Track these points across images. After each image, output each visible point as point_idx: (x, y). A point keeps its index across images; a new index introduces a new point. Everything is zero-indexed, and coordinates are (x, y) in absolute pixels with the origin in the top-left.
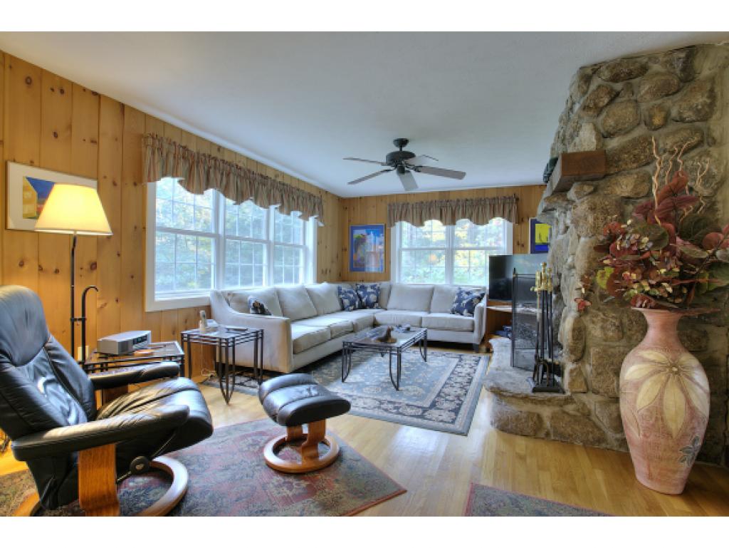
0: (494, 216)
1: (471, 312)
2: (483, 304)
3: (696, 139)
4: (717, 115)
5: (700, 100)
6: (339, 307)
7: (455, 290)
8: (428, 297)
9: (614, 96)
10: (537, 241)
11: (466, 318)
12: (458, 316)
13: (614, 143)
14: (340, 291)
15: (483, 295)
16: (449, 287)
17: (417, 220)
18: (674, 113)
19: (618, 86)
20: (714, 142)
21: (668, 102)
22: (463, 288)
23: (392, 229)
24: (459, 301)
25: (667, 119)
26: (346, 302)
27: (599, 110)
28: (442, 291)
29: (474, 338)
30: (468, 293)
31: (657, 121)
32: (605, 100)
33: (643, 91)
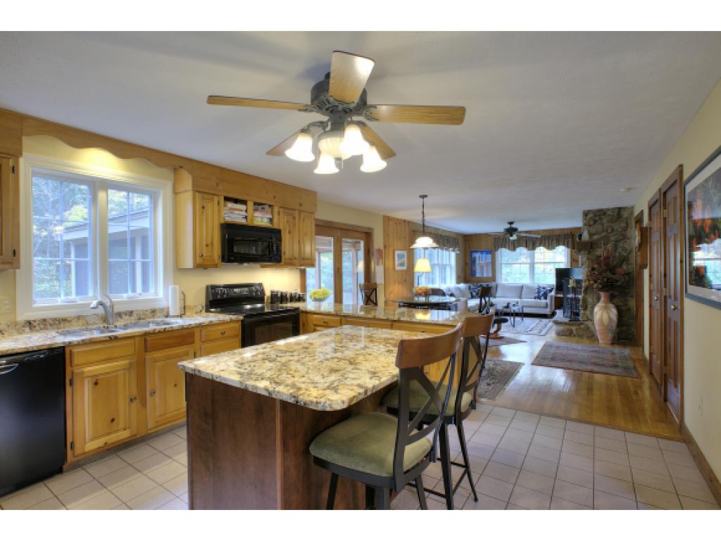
0: (559, 245)
1: (546, 298)
2: (553, 293)
3: (622, 237)
4: (629, 230)
5: (623, 225)
6: (470, 296)
7: (536, 286)
8: (520, 290)
9: (595, 222)
11: (543, 301)
12: (538, 300)
13: (595, 237)
14: (470, 288)
15: (552, 289)
16: (532, 285)
17: (512, 247)
18: (615, 228)
19: (597, 218)
20: (628, 238)
21: (613, 225)
22: (541, 286)
23: (497, 253)
24: (539, 292)
25: (613, 230)
26: (474, 294)
27: (590, 226)
28: (528, 287)
29: (548, 311)
30: (544, 288)
31: (609, 231)
32: (592, 223)
33: (605, 220)
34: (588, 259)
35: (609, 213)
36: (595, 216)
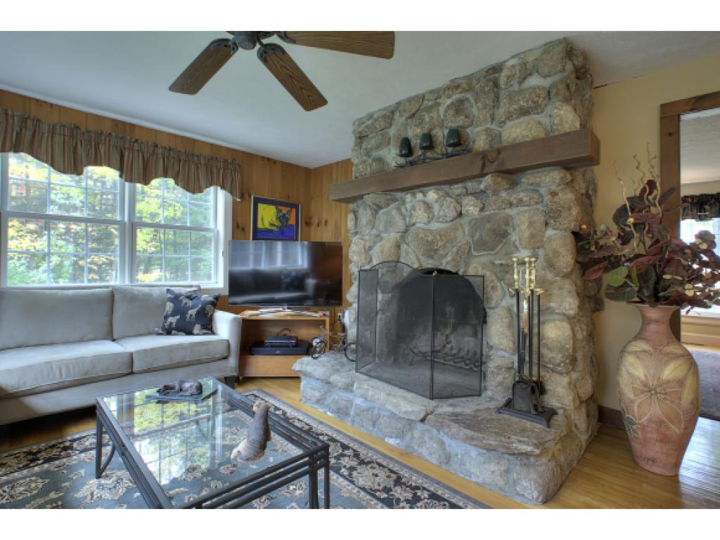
1: (209, 328)
7: (162, 294)
8: (106, 310)
10: (260, 225)
11: (203, 338)
22: (178, 290)
24: (180, 312)
28: (135, 298)
29: (230, 367)
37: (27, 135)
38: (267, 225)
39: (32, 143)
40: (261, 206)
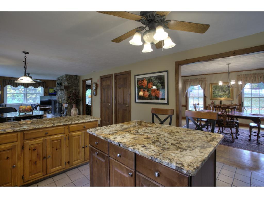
0: (40, 86)
2: (39, 107)
3: (77, 86)
5: (77, 81)
10: (50, 92)
13: (69, 85)
15: (39, 105)
19: (70, 78)
21: (75, 81)
22: (32, 103)
23: (4, 87)
31: (74, 83)
32: (68, 79)
33: (72, 79)
34: (67, 93)
35: (74, 77)
36: (70, 77)
37: (10, 83)
38: (52, 92)
39: (10, 84)
40: (50, 89)
